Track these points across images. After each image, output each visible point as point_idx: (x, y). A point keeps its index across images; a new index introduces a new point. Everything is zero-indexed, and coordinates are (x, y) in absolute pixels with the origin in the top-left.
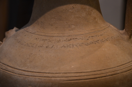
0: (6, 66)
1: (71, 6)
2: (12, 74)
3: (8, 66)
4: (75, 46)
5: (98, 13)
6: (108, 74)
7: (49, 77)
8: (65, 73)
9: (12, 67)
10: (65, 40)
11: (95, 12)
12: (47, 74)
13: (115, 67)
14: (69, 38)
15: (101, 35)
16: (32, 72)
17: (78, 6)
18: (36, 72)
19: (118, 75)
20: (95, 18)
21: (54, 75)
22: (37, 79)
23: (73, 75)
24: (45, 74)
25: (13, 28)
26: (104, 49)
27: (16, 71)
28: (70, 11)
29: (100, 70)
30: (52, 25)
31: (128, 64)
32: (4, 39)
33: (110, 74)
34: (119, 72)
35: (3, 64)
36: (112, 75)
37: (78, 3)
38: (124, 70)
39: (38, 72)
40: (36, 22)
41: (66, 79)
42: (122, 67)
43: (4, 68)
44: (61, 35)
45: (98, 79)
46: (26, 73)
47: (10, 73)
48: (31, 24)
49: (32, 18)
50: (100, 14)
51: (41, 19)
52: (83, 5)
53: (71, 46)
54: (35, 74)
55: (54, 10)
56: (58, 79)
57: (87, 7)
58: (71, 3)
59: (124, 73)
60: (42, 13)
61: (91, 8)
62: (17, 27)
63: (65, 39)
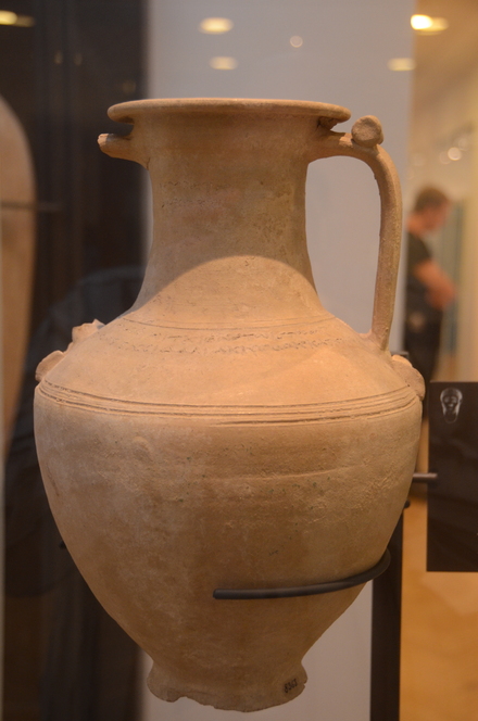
0: (80, 396)
1: (241, 259)
2: (96, 410)
3: (85, 394)
4: (247, 351)
5: (306, 283)
6: (323, 415)
7: (186, 414)
8: (224, 407)
9: (94, 397)
10: (224, 338)
11: (298, 280)
12: (181, 408)
13: (341, 402)
14: (236, 334)
15: (312, 332)
16: (146, 404)
17: (259, 262)
18: (153, 404)
19: (347, 419)
20: (299, 295)
21: (197, 411)
22: (157, 420)
23: (241, 411)
24: (175, 408)
25: (91, 322)
26: (316, 361)
27: (105, 403)
28: (239, 271)
29: (305, 405)
30: (194, 304)
31: (372, 400)
32: (71, 345)
33: (329, 414)
34: (349, 413)
35: (72, 391)
36: (334, 418)
37: (258, 254)
38: (363, 411)
39: (159, 405)
40: (155, 298)
41: (226, 419)
42: (358, 404)
43: (75, 400)
44: (216, 327)
45: (300, 423)
46: (131, 407)
47: (89, 409)
48: (142, 304)
49: (143, 290)
50: (311, 287)
51: (168, 291)
52: (269, 261)
53: (240, 350)
54: (153, 409)
55: (200, 268)
56: (206, 418)
57: (281, 266)
58: (241, 254)
59: (362, 418)
60: (170, 276)
61: (290, 270)
62: (101, 320)
63: (225, 335)
